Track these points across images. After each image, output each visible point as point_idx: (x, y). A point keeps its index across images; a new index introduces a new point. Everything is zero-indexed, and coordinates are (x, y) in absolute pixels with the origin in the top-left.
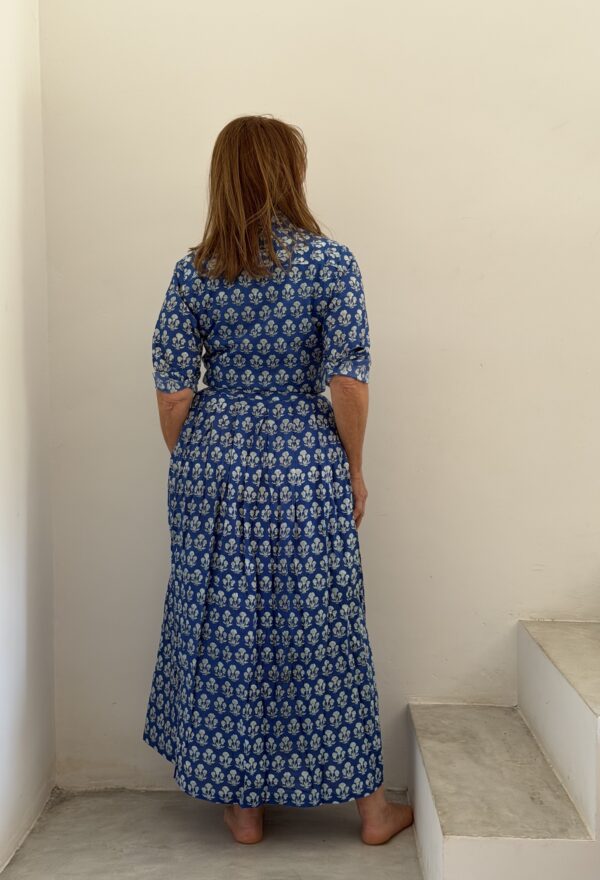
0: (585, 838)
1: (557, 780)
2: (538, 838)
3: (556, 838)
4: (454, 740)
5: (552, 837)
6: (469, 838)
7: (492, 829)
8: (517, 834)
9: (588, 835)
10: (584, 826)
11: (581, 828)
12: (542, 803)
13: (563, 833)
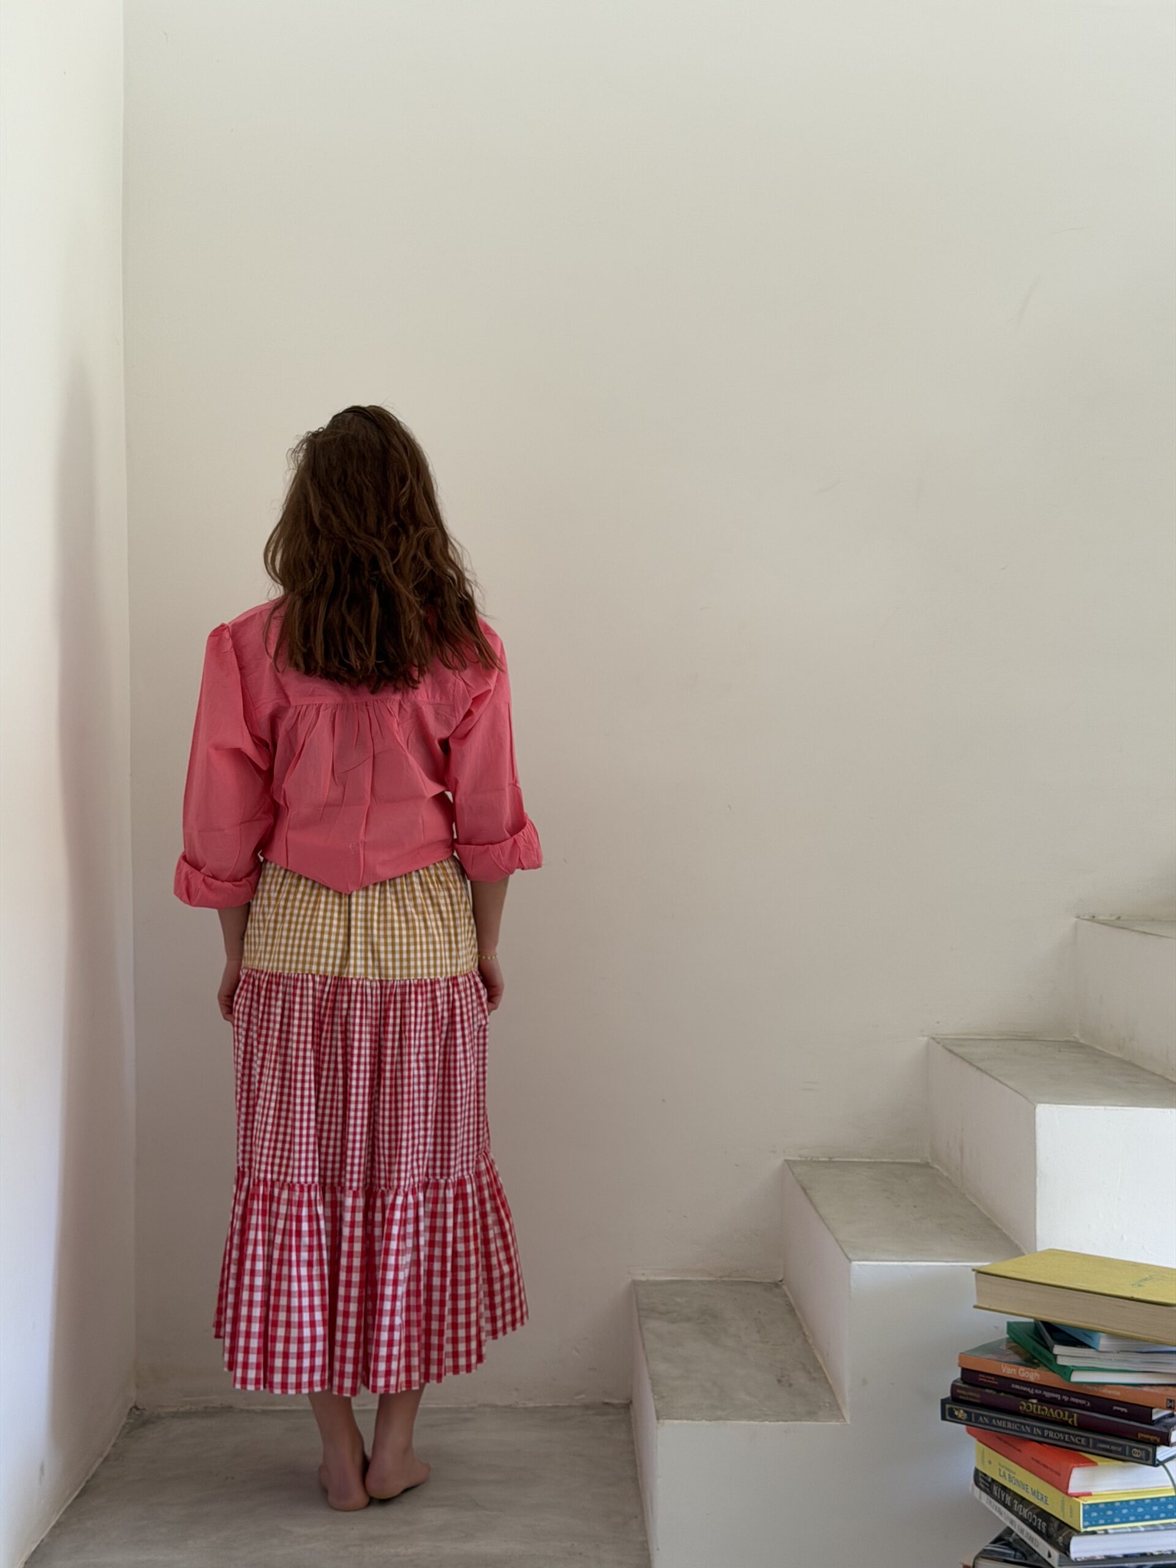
0: (837, 1422)
1: (817, 1361)
2: (778, 1421)
3: (801, 1420)
4: (689, 1319)
5: (796, 1420)
6: (690, 1422)
7: (719, 1413)
8: (751, 1418)
9: (843, 1417)
10: (839, 1409)
11: (835, 1410)
12: (790, 1385)
13: (811, 1415)
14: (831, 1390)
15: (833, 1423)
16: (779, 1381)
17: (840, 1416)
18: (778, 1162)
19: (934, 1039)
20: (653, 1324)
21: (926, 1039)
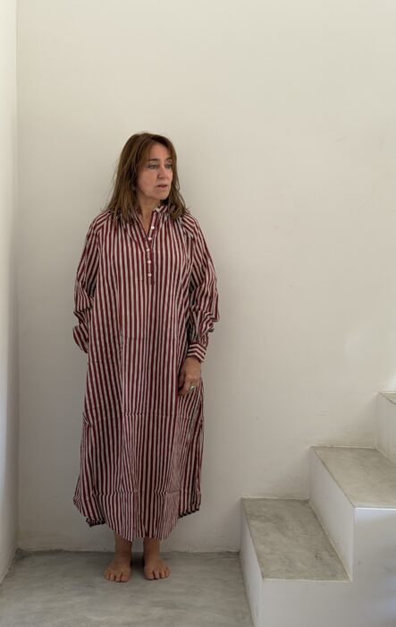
0: (346, 581)
3: (329, 580)
4: (270, 521)
5: (326, 579)
6: (279, 580)
7: (292, 575)
8: (306, 578)
9: (348, 578)
10: (346, 573)
11: (344, 574)
12: (321, 559)
13: (334, 576)
14: (339, 561)
15: (344, 581)
16: (316, 557)
17: (346, 578)
18: (308, 447)
19: (381, 394)
20: (254, 523)
21: (376, 393)
